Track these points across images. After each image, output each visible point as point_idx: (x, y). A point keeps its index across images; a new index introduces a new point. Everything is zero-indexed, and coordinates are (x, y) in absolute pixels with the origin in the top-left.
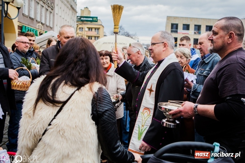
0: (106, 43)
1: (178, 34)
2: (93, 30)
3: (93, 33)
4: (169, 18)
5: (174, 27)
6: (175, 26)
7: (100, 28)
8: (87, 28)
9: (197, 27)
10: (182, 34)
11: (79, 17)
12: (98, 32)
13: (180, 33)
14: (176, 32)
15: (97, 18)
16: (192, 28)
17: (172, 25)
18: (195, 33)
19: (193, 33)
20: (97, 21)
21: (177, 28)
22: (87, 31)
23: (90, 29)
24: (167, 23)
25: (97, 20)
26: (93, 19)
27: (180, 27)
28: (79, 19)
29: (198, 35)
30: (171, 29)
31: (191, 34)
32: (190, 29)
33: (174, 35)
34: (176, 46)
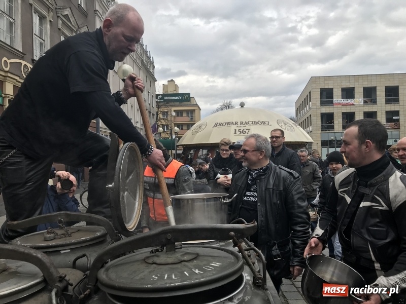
0: (221, 124)
1: (335, 106)
2: (185, 114)
3: (184, 119)
7: (194, 110)
8: (175, 111)
10: (341, 106)
11: (161, 96)
12: (192, 116)
13: (337, 104)
14: (332, 103)
15: (189, 94)
16: (359, 93)
17: (323, 91)
18: (365, 102)
19: (362, 103)
20: (189, 101)
21: (331, 96)
22: (174, 117)
23: (179, 113)
25: (190, 98)
26: (182, 98)
27: (337, 94)
28: (160, 99)
29: (371, 106)
30: (319, 100)
31: (358, 106)
32: (356, 96)
33: (327, 110)
34: (332, 128)
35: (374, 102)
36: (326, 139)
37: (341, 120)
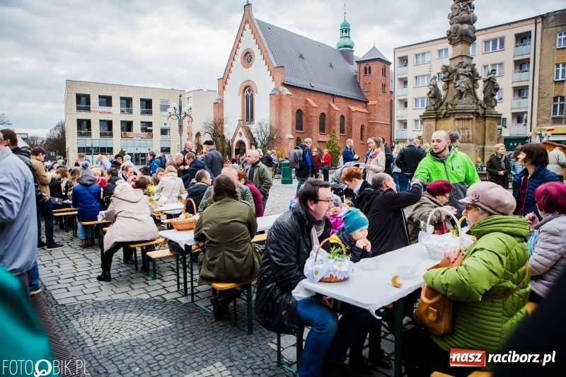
1: (92, 113)
4: (70, 83)
5: (83, 101)
6: (83, 99)
9: (125, 102)
10: (99, 113)
13: (94, 112)
14: (89, 109)
16: (116, 102)
17: (79, 97)
18: (122, 111)
19: (119, 112)
21: (88, 102)
24: (68, 93)
27: (94, 102)
29: (127, 115)
30: (75, 105)
31: (116, 114)
32: (113, 105)
33: (84, 115)
34: (89, 135)
35: (130, 112)
36: (82, 145)
37: (98, 127)
